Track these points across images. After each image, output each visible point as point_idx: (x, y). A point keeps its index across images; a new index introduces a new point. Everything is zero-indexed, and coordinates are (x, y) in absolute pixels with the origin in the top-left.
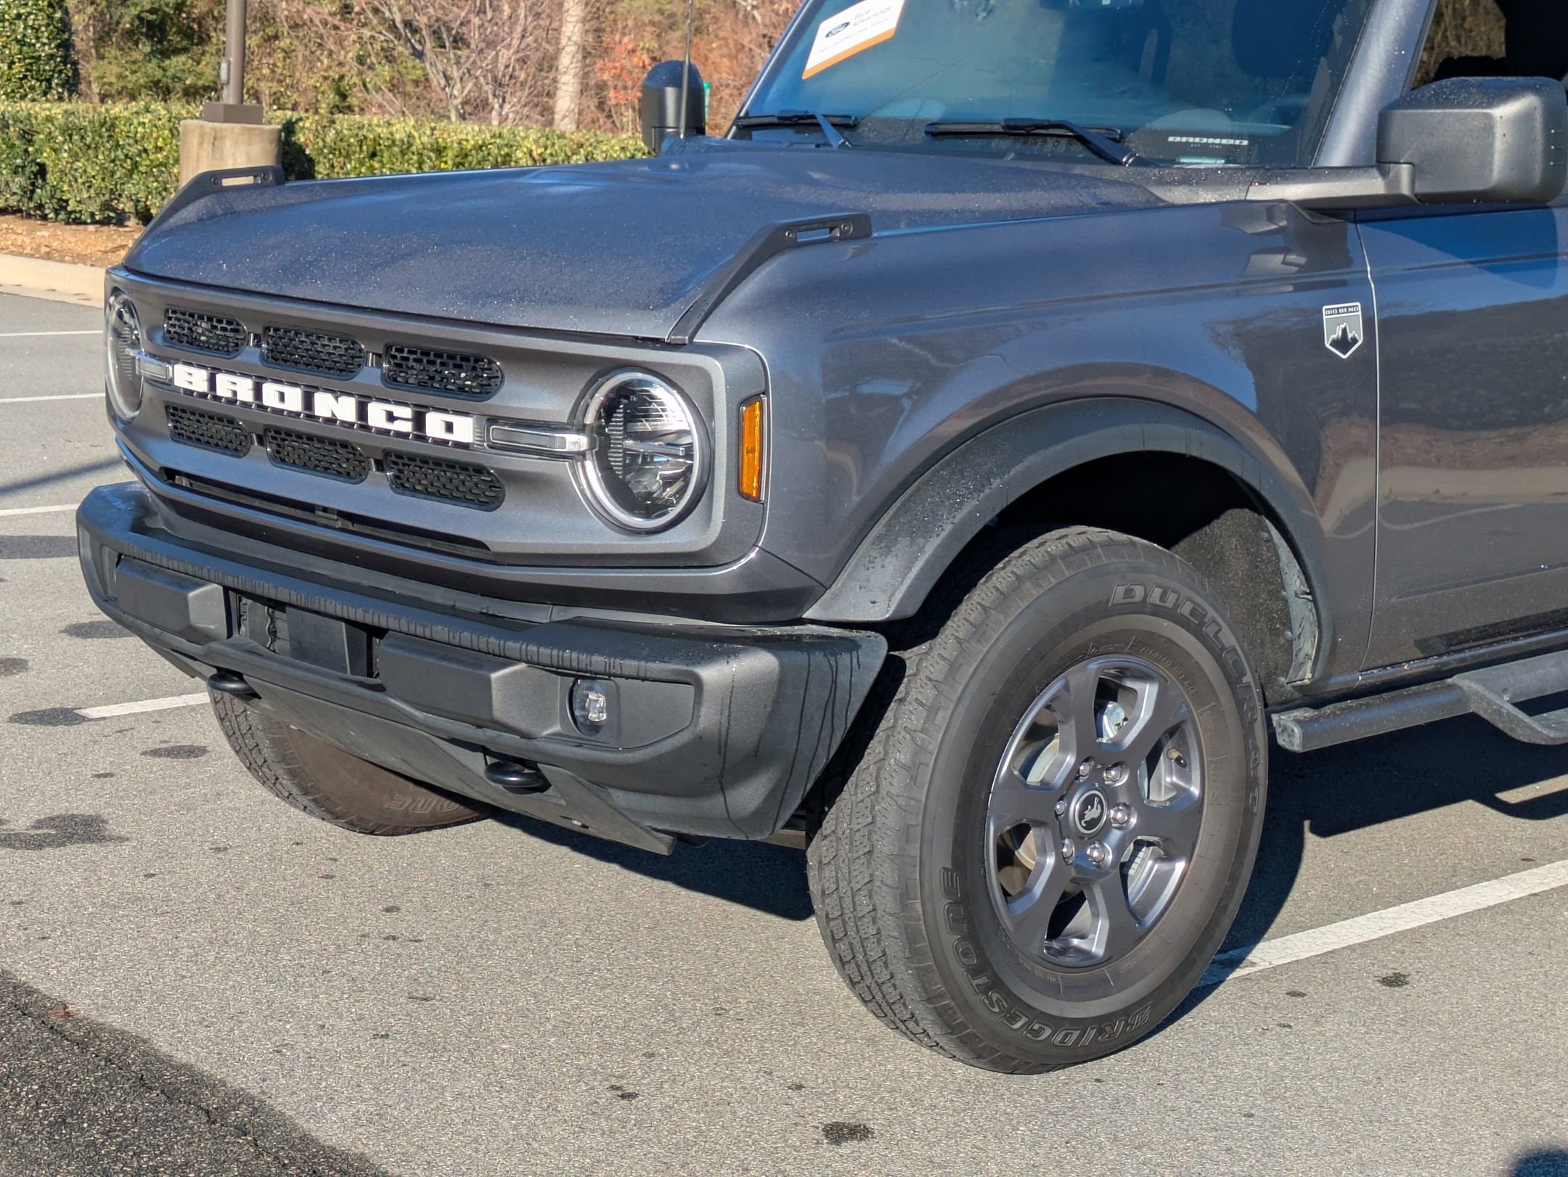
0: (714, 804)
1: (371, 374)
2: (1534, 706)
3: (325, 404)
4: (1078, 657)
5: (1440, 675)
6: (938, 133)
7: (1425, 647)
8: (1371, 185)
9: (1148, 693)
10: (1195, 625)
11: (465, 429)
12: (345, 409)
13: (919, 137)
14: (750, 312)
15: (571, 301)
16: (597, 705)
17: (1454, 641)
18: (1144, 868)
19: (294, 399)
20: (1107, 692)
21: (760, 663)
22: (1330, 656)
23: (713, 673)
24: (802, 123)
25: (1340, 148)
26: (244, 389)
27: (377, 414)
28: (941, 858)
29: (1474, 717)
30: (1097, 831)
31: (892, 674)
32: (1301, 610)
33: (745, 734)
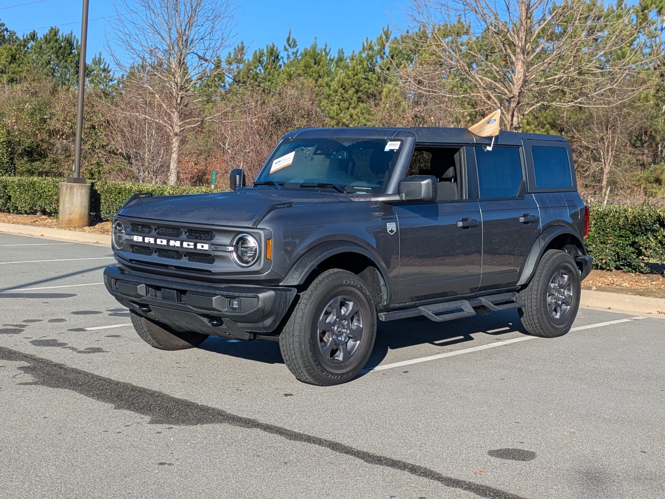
0: (261, 324)
1: (184, 236)
2: (438, 314)
3: (172, 243)
4: (336, 295)
5: (415, 306)
6: (302, 186)
7: (412, 299)
8: (397, 198)
9: (351, 304)
10: (360, 289)
11: (206, 247)
12: (178, 244)
13: (298, 187)
14: (268, 221)
15: (230, 220)
16: (235, 304)
17: (419, 298)
18: (351, 343)
19: (165, 242)
20: (343, 304)
21: (271, 293)
22: (390, 300)
23: (261, 295)
24: (270, 184)
25: (391, 191)
26: (152, 241)
27: (185, 245)
28: (308, 336)
29: (423, 316)
30: (340, 334)
31: (297, 298)
32: (383, 289)
33: (268, 308)
